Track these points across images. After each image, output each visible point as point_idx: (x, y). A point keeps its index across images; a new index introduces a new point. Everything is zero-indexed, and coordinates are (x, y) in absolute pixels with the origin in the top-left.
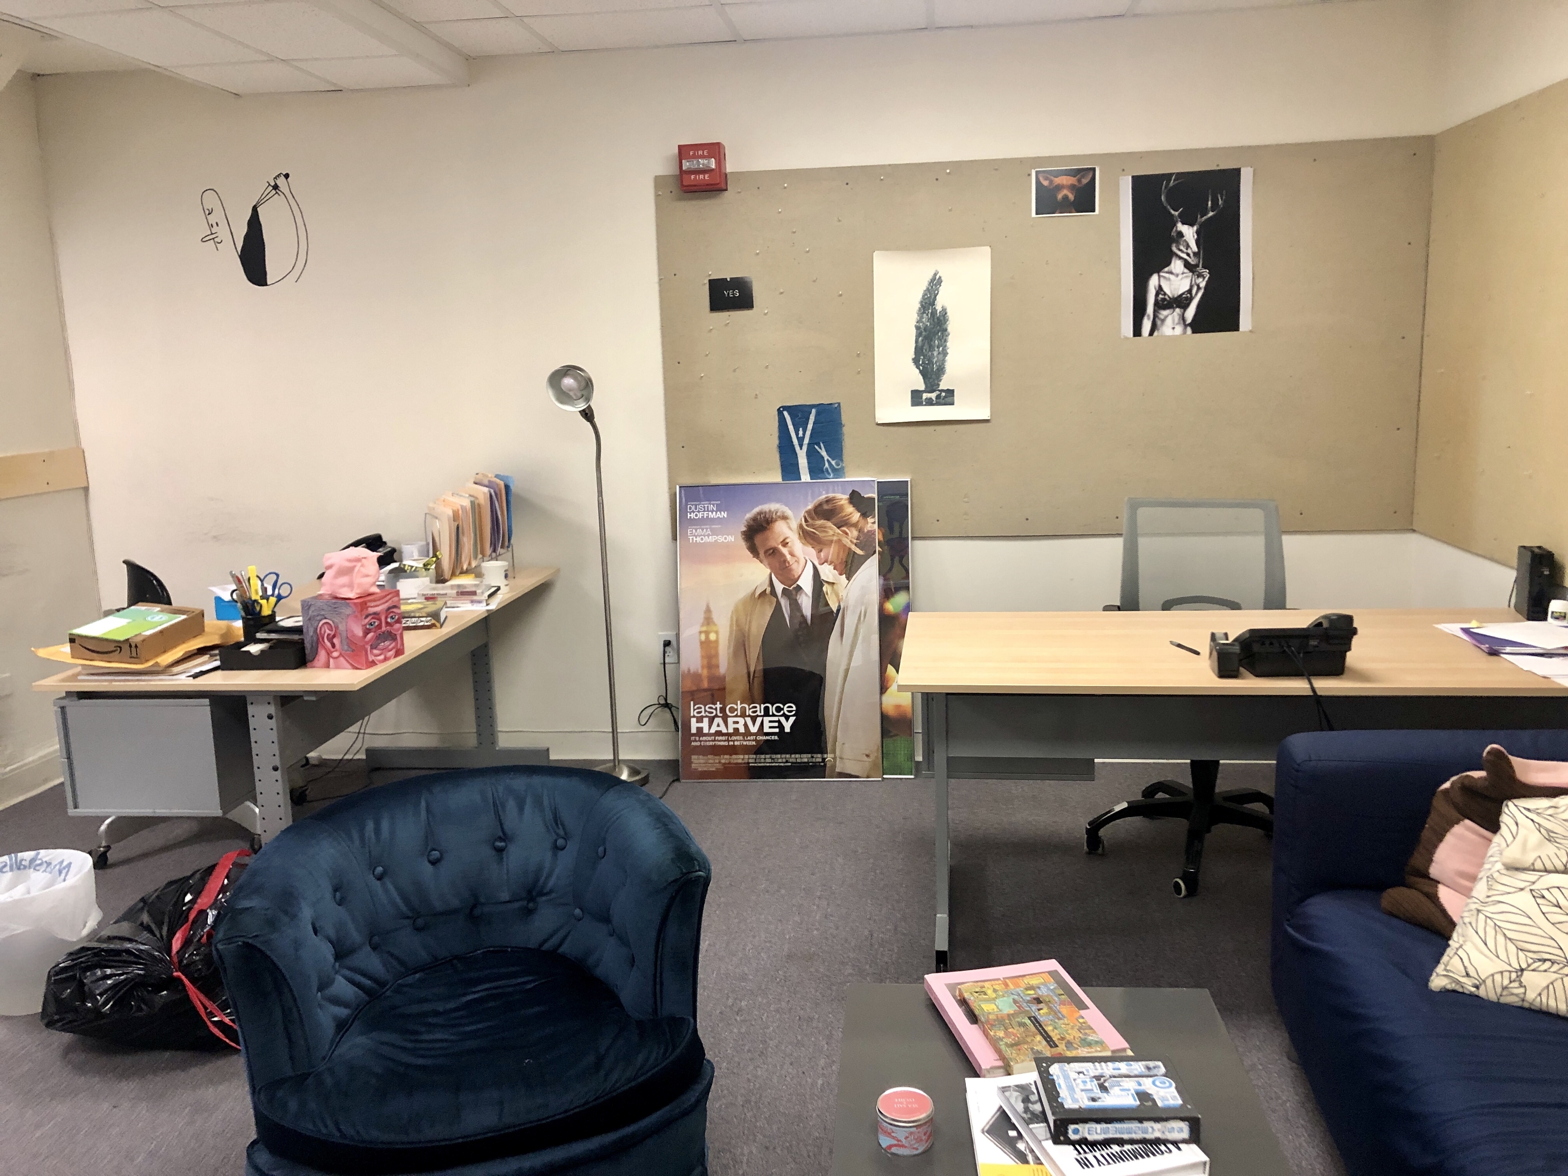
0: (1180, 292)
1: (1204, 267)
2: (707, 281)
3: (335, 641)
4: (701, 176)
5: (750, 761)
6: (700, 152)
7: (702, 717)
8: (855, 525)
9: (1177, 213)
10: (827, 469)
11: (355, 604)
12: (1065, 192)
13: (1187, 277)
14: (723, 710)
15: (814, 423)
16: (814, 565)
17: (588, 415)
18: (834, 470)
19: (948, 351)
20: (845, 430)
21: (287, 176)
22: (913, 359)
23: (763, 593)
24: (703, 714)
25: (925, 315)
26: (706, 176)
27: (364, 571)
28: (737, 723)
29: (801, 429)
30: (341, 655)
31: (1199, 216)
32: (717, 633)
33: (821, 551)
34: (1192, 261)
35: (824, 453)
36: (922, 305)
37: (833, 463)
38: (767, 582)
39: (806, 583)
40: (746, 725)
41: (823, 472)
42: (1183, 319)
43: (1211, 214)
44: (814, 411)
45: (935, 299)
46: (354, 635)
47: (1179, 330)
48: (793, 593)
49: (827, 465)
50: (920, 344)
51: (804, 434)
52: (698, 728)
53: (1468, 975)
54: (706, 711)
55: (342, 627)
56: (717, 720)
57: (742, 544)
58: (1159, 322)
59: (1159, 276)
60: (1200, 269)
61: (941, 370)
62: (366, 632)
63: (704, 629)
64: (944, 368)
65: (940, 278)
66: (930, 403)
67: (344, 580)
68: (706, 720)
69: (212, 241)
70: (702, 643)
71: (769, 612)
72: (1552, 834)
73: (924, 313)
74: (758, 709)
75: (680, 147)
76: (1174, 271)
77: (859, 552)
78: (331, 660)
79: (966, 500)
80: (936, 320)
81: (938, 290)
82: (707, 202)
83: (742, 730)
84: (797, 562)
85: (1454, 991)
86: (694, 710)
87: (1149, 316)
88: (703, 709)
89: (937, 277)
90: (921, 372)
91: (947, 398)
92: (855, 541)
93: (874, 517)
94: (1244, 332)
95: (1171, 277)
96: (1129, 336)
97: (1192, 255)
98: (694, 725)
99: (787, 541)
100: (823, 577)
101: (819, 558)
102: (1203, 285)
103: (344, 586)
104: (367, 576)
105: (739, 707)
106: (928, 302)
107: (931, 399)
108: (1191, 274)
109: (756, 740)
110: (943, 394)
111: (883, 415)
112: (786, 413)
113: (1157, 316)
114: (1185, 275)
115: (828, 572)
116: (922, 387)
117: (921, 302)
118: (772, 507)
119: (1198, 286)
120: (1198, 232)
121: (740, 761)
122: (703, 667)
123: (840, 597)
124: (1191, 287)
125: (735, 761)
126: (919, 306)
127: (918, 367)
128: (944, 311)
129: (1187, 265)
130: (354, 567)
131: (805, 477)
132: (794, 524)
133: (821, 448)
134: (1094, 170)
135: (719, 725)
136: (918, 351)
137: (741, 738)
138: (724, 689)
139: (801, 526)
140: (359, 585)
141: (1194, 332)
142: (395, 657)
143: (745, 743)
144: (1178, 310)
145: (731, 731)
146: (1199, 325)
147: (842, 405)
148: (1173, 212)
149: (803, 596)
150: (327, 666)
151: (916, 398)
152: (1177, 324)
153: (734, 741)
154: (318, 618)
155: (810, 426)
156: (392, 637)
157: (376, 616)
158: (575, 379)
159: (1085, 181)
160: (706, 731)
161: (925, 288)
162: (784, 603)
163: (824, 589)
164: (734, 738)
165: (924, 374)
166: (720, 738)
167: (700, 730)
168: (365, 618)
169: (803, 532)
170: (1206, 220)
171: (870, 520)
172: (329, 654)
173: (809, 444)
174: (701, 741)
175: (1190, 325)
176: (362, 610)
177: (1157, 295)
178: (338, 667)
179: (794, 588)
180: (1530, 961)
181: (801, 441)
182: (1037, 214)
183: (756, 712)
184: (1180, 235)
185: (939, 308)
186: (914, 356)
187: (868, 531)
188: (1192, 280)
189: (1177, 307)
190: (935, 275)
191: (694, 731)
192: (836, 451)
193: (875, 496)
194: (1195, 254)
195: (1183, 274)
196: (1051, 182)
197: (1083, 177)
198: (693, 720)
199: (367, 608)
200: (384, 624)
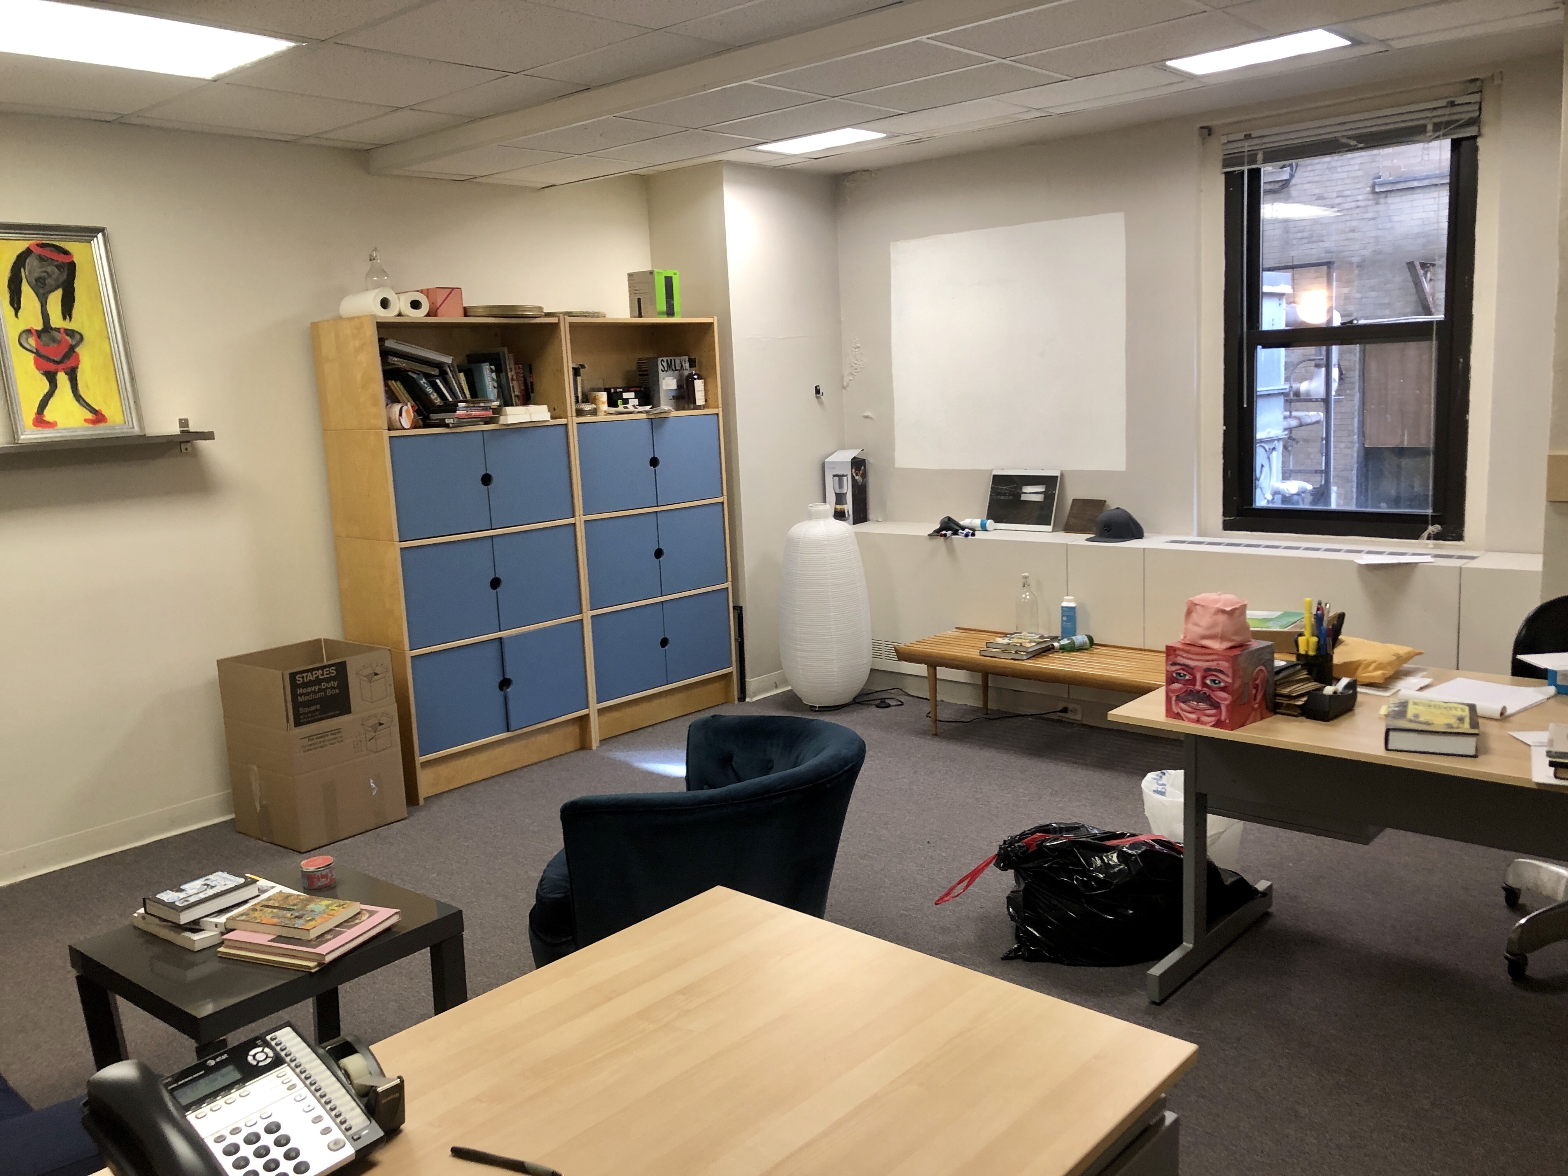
27: (1196, 618)
62: (1172, 680)
104: (1197, 625)
130: (1191, 612)
142: (1213, 726)
156: (1215, 704)
157: (1190, 671)
168: (1172, 665)
199: (1177, 656)
200: (1198, 683)
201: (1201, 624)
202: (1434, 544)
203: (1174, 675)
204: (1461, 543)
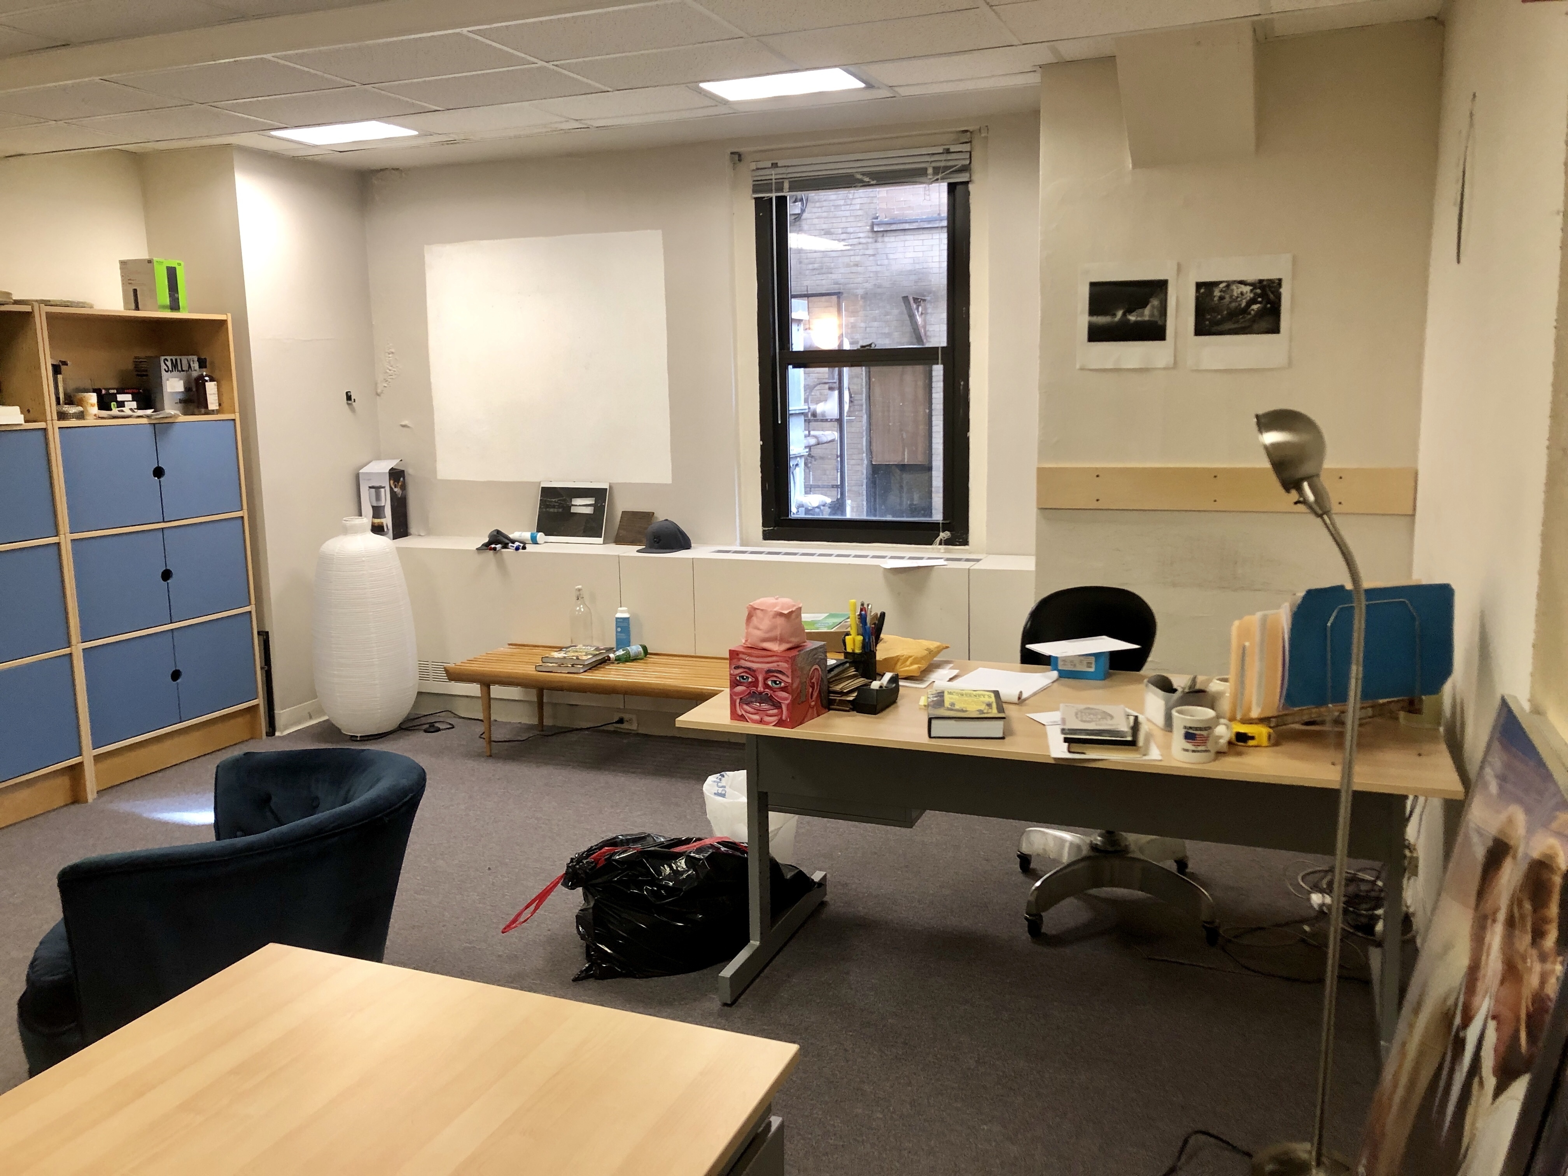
142: (775, 725)
156: (776, 704)
168: (735, 668)
199: (739, 659)
200: (760, 685)
201: (761, 627)
202: (945, 549)
203: (738, 678)
204: (966, 547)
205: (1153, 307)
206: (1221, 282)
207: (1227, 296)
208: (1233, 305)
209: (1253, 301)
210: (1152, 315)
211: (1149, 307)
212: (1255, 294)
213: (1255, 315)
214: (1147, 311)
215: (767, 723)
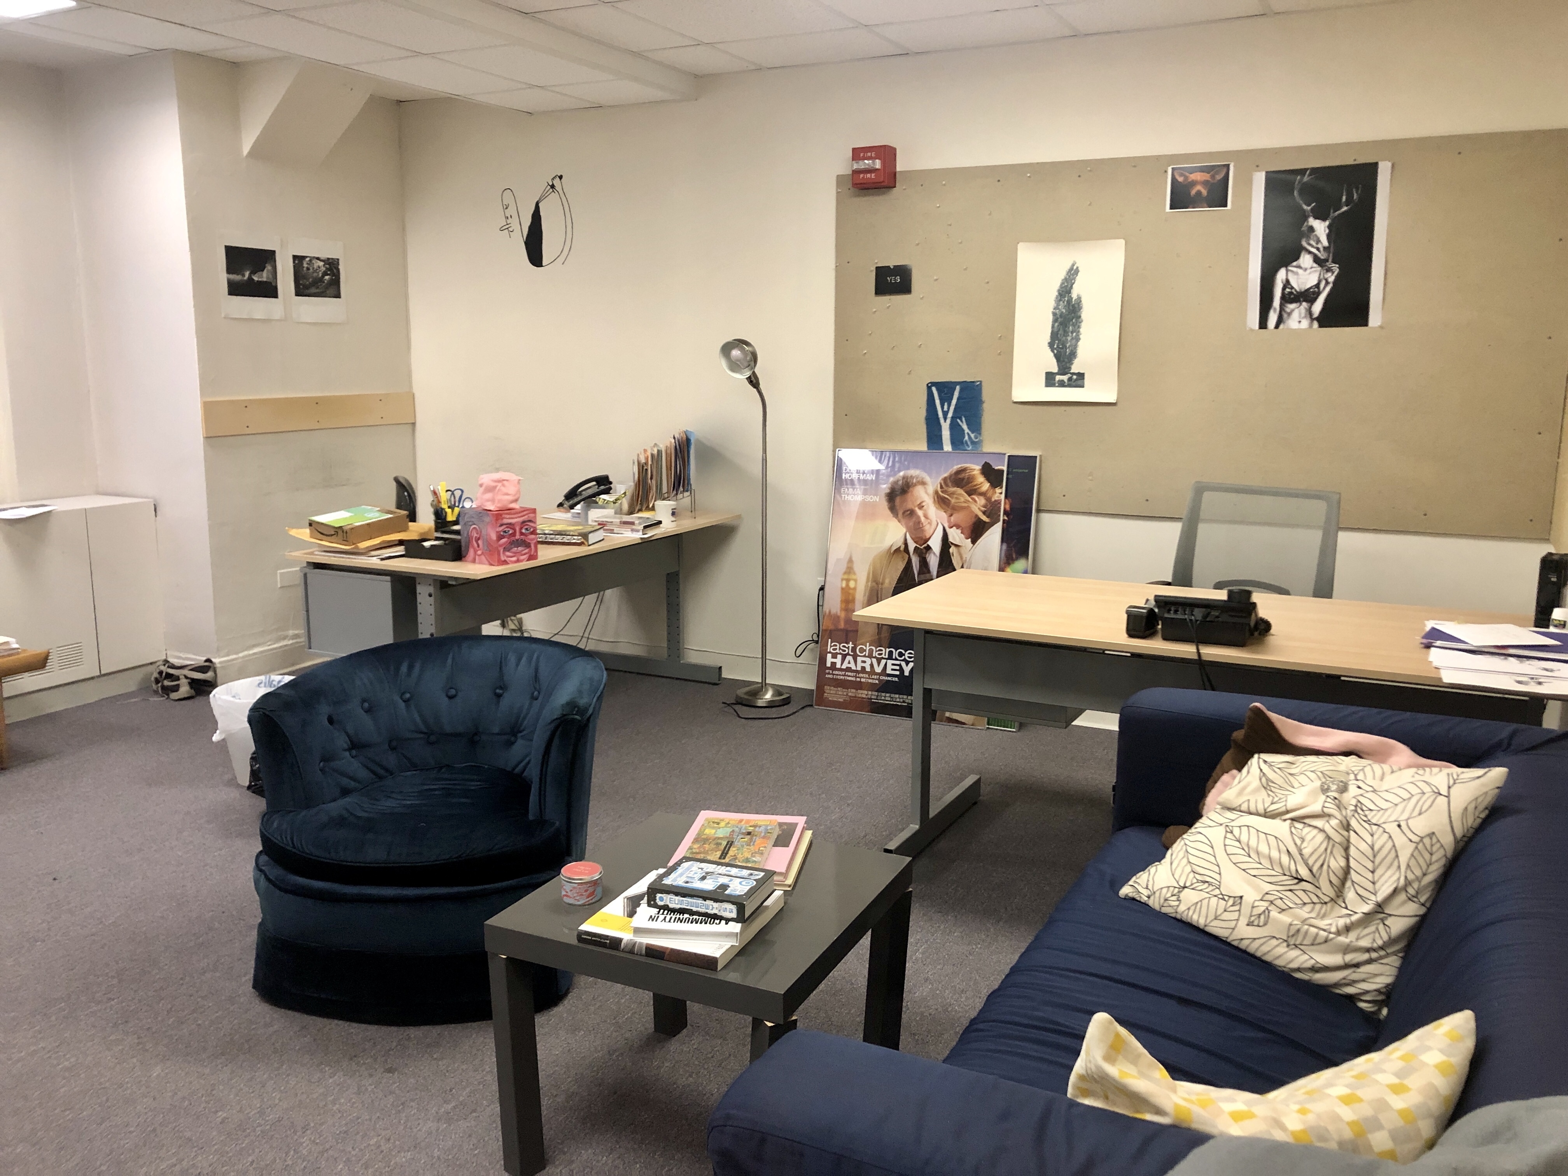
0: (1308, 286)
1: (1334, 262)
2: (874, 269)
3: (480, 542)
4: (869, 175)
5: (873, 697)
6: (869, 154)
7: (837, 653)
8: (983, 494)
9: (1309, 208)
10: (966, 441)
11: (493, 514)
12: (1199, 188)
13: (1315, 271)
14: (854, 649)
15: (958, 399)
16: (944, 529)
17: (754, 381)
18: (973, 443)
19: (1081, 337)
20: (985, 406)
21: (561, 177)
22: (1049, 343)
23: (898, 550)
24: (838, 651)
25: (1061, 302)
26: (873, 175)
27: (504, 490)
28: (864, 662)
29: (946, 404)
30: (482, 553)
31: (1332, 211)
32: (856, 581)
33: (951, 515)
34: (1322, 255)
35: (965, 427)
36: (1059, 294)
37: (972, 436)
38: (902, 540)
39: (935, 544)
40: (872, 666)
41: (962, 443)
42: (1310, 312)
43: (1345, 209)
44: (958, 388)
45: (1071, 287)
46: (491, 539)
47: (1305, 323)
48: (923, 551)
49: (966, 438)
50: (1056, 330)
51: (949, 408)
52: (832, 663)
53: (1147, 888)
54: (840, 649)
55: (484, 532)
56: (849, 658)
57: (884, 504)
58: (1285, 316)
59: (1287, 271)
60: (1329, 264)
61: (1073, 355)
62: (500, 537)
63: (846, 577)
64: (1076, 352)
65: (1077, 268)
66: (1062, 384)
67: (489, 496)
68: (839, 657)
69: (507, 230)
70: (842, 589)
71: (901, 566)
72: (1271, 784)
73: (1060, 300)
74: (883, 652)
75: (854, 150)
76: (1302, 265)
77: (984, 518)
78: (477, 557)
79: (1090, 478)
80: (1071, 308)
81: (1074, 279)
82: (877, 198)
83: (868, 669)
84: (930, 523)
85: (1133, 899)
86: (831, 647)
87: (1275, 309)
88: (838, 647)
89: (1075, 267)
90: (1055, 356)
91: (1078, 380)
92: (983, 509)
93: (1001, 488)
94: (1372, 328)
95: (1300, 271)
96: (1253, 328)
97: (1322, 249)
98: (829, 660)
99: (924, 504)
100: (951, 539)
101: (949, 521)
102: (1331, 279)
103: (488, 500)
104: (507, 494)
105: (868, 648)
106: (1065, 291)
107: (1063, 381)
108: (1319, 269)
109: (879, 680)
110: (1075, 377)
111: (1020, 394)
112: (934, 389)
113: (1284, 310)
114: (1313, 269)
115: (955, 536)
116: (1055, 369)
117: (1059, 291)
118: (913, 472)
119: (1326, 280)
120: (1329, 227)
121: (864, 696)
122: (842, 609)
123: (964, 559)
124: (1319, 282)
125: (860, 696)
126: (1057, 294)
127: (1052, 351)
128: (1079, 298)
129: (1317, 260)
130: (495, 487)
131: (947, 447)
132: (931, 489)
133: (962, 421)
134: (1228, 166)
135: (849, 662)
136: (1054, 336)
137: (867, 676)
138: (857, 631)
139: (936, 492)
140: (499, 501)
141: (1321, 326)
143: (870, 681)
144: (1304, 304)
145: (859, 669)
146: (1326, 319)
147: (983, 384)
148: (1305, 207)
149: (932, 555)
150: (474, 561)
151: (1050, 380)
152: (1303, 318)
153: (861, 678)
154: (471, 523)
155: (954, 402)
156: (527, 545)
157: (511, 526)
158: (742, 350)
159: (1219, 177)
160: (838, 666)
161: (1063, 278)
162: (915, 561)
163: (951, 550)
164: (861, 675)
165: (1058, 357)
166: (850, 674)
167: (833, 664)
169: (938, 498)
170: (1339, 215)
171: (998, 490)
172: (475, 552)
173: (952, 417)
174: (834, 674)
175: (1317, 319)
176: (497, 520)
177: (1284, 289)
178: (481, 563)
179: (925, 548)
180: (1195, 881)
181: (945, 414)
182: (1171, 208)
183: (881, 654)
184: (1311, 229)
185: (1074, 296)
186: (1049, 341)
187: (995, 501)
188: (1320, 274)
189: (1304, 301)
190: (1073, 265)
191: (829, 665)
192: (976, 426)
193: (1005, 468)
194: (1324, 248)
195: (1312, 268)
196: (1186, 178)
197: (1217, 173)
198: (829, 656)
199: (503, 519)
200: (518, 534)
201: (510, 492)
205: (268, 271)
206: (307, 257)
207: (311, 268)
208: (315, 274)
209: (325, 274)
210: (268, 278)
211: (265, 270)
212: (327, 268)
213: (327, 284)
214: (265, 273)
215: (522, 561)
